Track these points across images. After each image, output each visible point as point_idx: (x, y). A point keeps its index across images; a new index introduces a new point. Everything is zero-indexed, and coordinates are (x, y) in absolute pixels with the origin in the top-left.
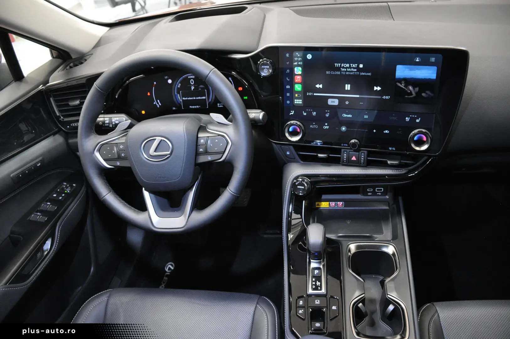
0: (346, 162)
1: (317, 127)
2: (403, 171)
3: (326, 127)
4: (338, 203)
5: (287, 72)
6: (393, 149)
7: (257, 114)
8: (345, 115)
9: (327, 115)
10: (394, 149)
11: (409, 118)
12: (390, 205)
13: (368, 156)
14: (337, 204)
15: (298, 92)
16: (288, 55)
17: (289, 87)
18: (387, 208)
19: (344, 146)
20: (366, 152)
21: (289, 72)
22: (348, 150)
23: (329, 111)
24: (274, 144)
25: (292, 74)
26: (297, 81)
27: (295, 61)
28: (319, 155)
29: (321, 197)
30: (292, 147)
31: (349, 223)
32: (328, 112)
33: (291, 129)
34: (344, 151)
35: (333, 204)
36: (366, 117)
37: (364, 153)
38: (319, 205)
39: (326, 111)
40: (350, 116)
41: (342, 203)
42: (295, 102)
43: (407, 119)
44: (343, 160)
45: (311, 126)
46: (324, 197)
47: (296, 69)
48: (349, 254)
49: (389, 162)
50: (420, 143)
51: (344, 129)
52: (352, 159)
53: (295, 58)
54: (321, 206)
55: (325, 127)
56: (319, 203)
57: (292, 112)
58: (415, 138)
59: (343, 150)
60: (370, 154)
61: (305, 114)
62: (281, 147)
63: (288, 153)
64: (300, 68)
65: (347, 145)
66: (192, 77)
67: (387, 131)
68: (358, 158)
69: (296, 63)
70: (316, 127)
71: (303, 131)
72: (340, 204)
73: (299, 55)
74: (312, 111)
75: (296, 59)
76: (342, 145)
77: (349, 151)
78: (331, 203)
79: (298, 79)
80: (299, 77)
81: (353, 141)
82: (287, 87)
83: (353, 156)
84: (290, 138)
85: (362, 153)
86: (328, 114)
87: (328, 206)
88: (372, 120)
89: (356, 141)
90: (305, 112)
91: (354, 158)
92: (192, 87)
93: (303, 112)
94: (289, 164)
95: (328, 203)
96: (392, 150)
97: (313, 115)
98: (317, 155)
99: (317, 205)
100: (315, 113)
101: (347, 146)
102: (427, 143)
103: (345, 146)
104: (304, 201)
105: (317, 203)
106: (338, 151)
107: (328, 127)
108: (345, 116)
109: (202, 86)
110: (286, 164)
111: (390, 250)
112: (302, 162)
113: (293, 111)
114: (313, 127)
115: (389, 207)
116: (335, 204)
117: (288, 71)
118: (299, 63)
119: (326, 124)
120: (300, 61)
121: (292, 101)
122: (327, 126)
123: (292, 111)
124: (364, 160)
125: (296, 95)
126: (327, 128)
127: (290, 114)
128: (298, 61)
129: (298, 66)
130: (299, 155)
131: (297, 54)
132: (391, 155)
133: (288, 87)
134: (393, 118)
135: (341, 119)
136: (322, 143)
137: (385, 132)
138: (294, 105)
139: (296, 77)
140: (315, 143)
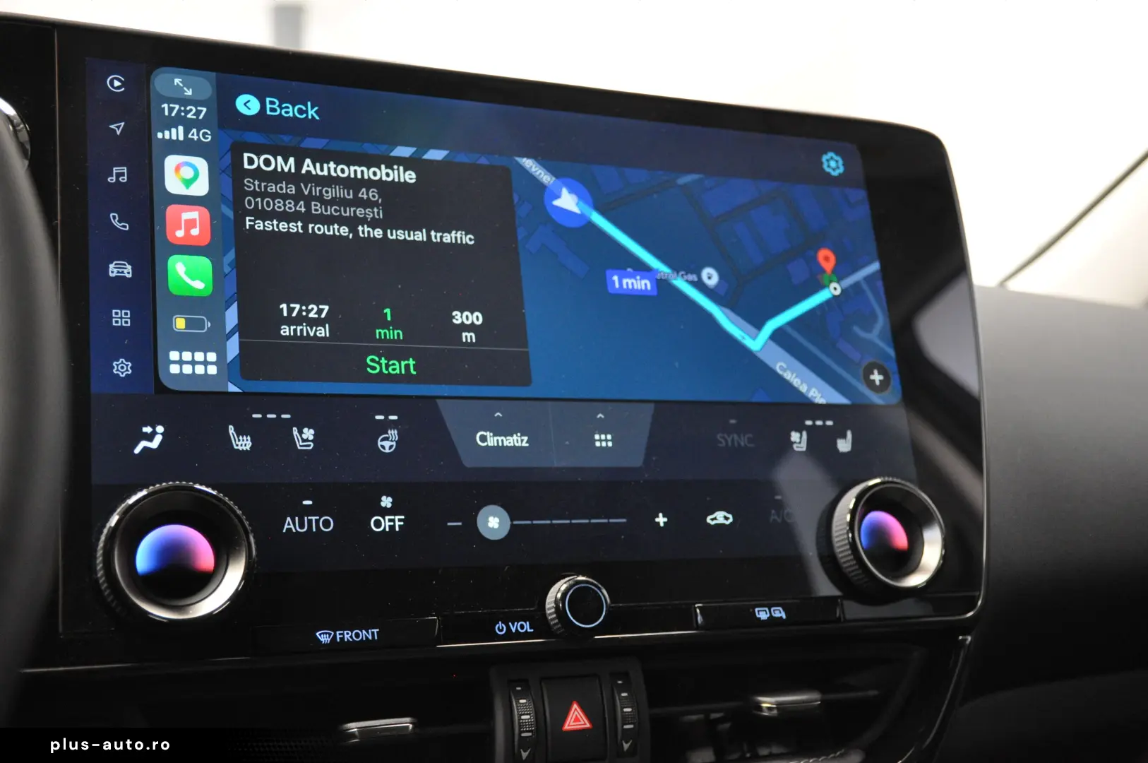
1: (326, 524)
3: (386, 523)
5: (112, 180)
6: (777, 615)
8: (488, 434)
9: (387, 444)
10: (781, 611)
11: (804, 434)
15: (189, 304)
16: (116, 84)
17: (128, 271)
19: (509, 635)
21: (124, 179)
23: (393, 417)
27: (171, 123)
32: (388, 424)
33: (144, 559)
34: (513, 678)
36: (603, 440)
39: (379, 418)
40: (516, 440)
42: (174, 369)
43: (799, 441)
45: (289, 524)
47: (172, 164)
51: (494, 522)
53: (165, 106)
55: (378, 524)
57: (150, 437)
61: (243, 444)
64: (199, 164)
65: (527, 626)
67: (720, 517)
68: (603, 714)
69: (177, 133)
70: (324, 524)
73: (189, 93)
74: (289, 425)
75: (171, 110)
76: (500, 628)
77: (543, 679)
79: (191, 224)
80: (192, 214)
82: (113, 270)
86: (393, 433)
88: (636, 458)
90: (239, 432)
93: (231, 430)
96: (771, 621)
97: (300, 445)
100: (309, 433)
103: (518, 635)
107: (398, 521)
108: (492, 441)
113: (160, 429)
114: (302, 526)
117: (119, 174)
118: (194, 135)
119: (386, 502)
120: (198, 124)
121: (149, 359)
122: (393, 511)
123: (148, 430)
125: (180, 323)
126: (392, 528)
127: (137, 450)
128: (183, 124)
129: (186, 148)
131: (177, 81)
133: (120, 269)
134: (733, 440)
135: (468, 462)
136: (373, 633)
137: (712, 519)
138: (161, 389)
139: (171, 210)
140: (324, 638)
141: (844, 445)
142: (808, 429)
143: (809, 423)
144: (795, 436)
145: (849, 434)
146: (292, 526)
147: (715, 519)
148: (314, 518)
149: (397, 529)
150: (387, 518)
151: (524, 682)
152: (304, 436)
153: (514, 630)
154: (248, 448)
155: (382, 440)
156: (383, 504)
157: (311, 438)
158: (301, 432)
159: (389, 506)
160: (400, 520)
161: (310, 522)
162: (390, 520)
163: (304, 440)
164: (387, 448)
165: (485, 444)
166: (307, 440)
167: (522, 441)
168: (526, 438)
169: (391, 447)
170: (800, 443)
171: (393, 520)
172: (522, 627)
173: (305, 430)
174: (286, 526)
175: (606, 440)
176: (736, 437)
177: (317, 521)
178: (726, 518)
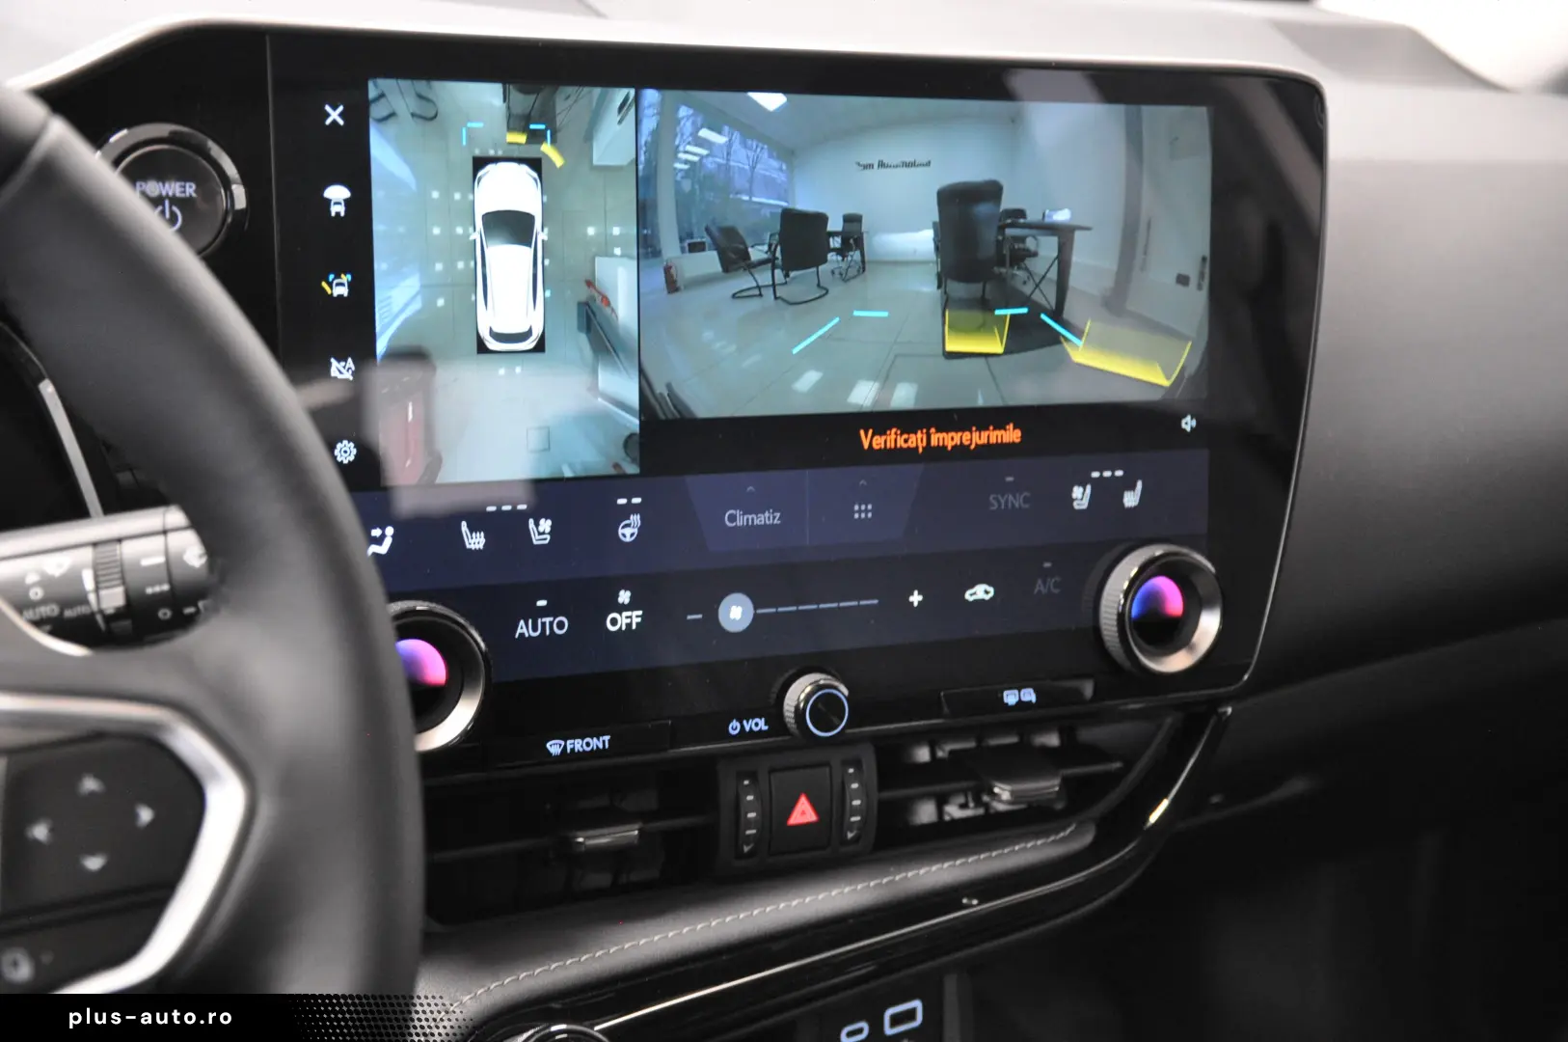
1: (561, 625)
3: (623, 621)
6: (1027, 698)
8: (738, 513)
9: (628, 532)
10: (1029, 695)
11: (1089, 488)
13: (887, 778)
19: (742, 735)
20: (870, 751)
22: (765, 764)
23: (637, 500)
32: (631, 509)
34: (741, 775)
36: (862, 511)
37: (860, 761)
39: (622, 501)
40: (766, 518)
43: (1081, 497)
44: (736, 842)
45: (523, 629)
50: (1169, 633)
51: (736, 613)
52: (795, 819)
55: (614, 622)
57: (379, 541)
58: (1135, 607)
59: (733, 769)
61: (476, 541)
65: (762, 724)
67: (981, 592)
68: (832, 809)
70: (558, 625)
74: (525, 516)
76: (734, 727)
77: (772, 771)
81: (805, 684)
83: (796, 801)
85: (851, 762)
86: (635, 519)
88: (895, 530)
89: (829, 680)
90: (472, 529)
91: (802, 813)
93: (464, 526)
96: (1021, 705)
97: (536, 540)
98: (572, 844)
100: (546, 525)
101: (762, 735)
103: (750, 735)
107: (635, 617)
113: (390, 531)
114: (535, 629)
119: (624, 597)
122: (630, 607)
123: (377, 532)
124: (864, 811)
126: (629, 625)
134: (1006, 502)
136: (604, 742)
137: (971, 595)
140: (554, 747)
141: (1131, 499)
142: (1095, 483)
143: (1095, 475)
144: (1077, 492)
145: (1139, 485)
146: (525, 630)
147: (975, 593)
148: (547, 620)
149: (634, 627)
150: (625, 614)
151: (753, 776)
152: (541, 529)
153: (747, 729)
154: (481, 546)
155: (623, 527)
156: (620, 600)
157: (548, 530)
158: (537, 524)
159: (627, 601)
160: (637, 616)
161: (544, 624)
162: (627, 617)
163: (540, 534)
164: (628, 535)
165: (734, 524)
166: (543, 533)
167: (774, 518)
168: (778, 515)
169: (632, 535)
170: (1082, 499)
171: (630, 617)
172: (757, 724)
173: (542, 521)
174: (519, 631)
175: (866, 511)
176: (1011, 497)
177: (551, 623)
178: (987, 592)
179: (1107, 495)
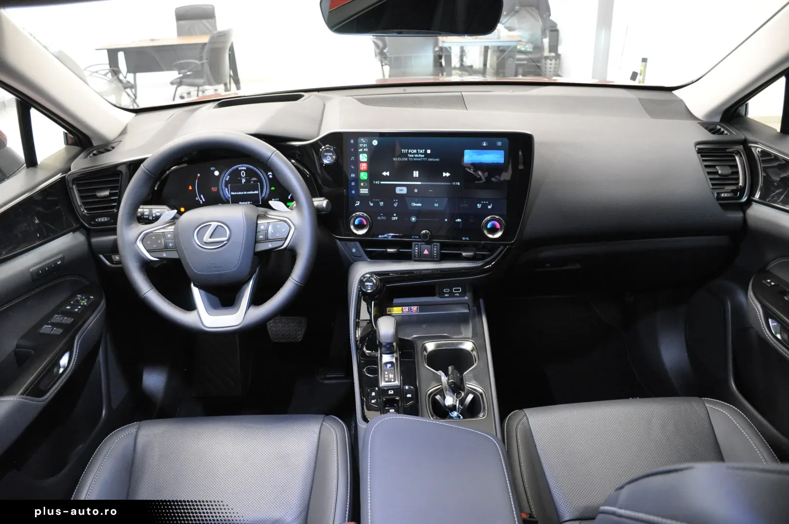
0: (418, 257)
2: (479, 264)
3: (394, 218)
4: (412, 307)
5: (352, 160)
7: (321, 202)
8: (414, 203)
9: (396, 205)
10: (467, 239)
11: (481, 204)
12: (470, 307)
13: (441, 249)
14: (411, 309)
15: (363, 181)
16: (352, 141)
17: (354, 176)
18: (467, 311)
19: (414, 238)
20: (438, 244)
22: (420, 243)
23: (397, 200)
24: (338, 241)
25: (357, 162)
26: (362, 168)
27: (361, 148)
28: (389, 250)
29: (393, 301)
30: (358, 243)
31: (424, 327)
32: (396, 202)
33: (356, 222)
34: (415, 245)
35: (406, 309)
36: (436, 205)
37: (437, 245)
38: (390, 311)
39: (394, 200)
40: (419, 205)
41: (416, 307)
42: (361, 192)
43: (479, 206)
44: (415, 255)
45: (379, 218)
46: (396, 301)
47: (361, 156)
48: (425, 353)
49: (464, 254)
50: (493, 230)
51: (413, 219)
52: (425, 253)
54: (393, 313)
56: (391, 309)
58: (489, 226)
59: (414, 243)
60: (443, 246)
61: (372, 204)
62: (346, 243)
63: (354, 250)
64: (365, 155)
65: (418, 237)
66: (243, 168)
67: (459, 220)
68: (431, 252)
69: (361, 150)
70: (384, 218)
71: (370, 223)
72: (415, 308)
73: (364, 142)
74: (379, 201)
75: (361, 145)
76: (413, 237)
77: (421, 245)
78: (404, 308)
79: (364, 167)
80: (364, 165)
81: (424, 232)
82: (352, 175)
83: (425, 250)
84: (355, 231)
85: (434, 245)
86: (397, 203)
87: (401, 312)
88: (442, 209)
89: (427, 231)
91: (426, 252)
92: (243, 180)
93: (370, 202)
94: (355, 263)
95: (401, 308)
96: (465, 240)
97: (381, 205)
98: (386, 251)
99: (389, 311)
100: (382, 203)
101: (417, 239)
102: (501, 230)
103: (416, 238)
104: (373, 302)
105: (388, 309)
106: (409, 245)
107: (397, 218)
108: (415, 205)
109: (254, 179)
110: (352, 263)
111: (468, 346)
112: (369, 260)
113: (359, 202)
114: (381, 218)
115: (469, 309)
116: (409, 309)
117: (353, 158)
118: (365, 150)
119: (395, 215)
120: (365, 148)
121: (358, 191)
122: (396, 216)
123: (357, 202)
124: (437, 254)
125: (362, 184)
127: (355, 205)
128: (363, 148)
129: (363, 152)
130: (366, 252)
131: (362, 140)
132: (465, 247)
135: (410, 208)
137: (457, 221)
138: (359, 196)
139: (361, 164)
141: (490, 207)
143: (482, 202)
144: (478, 205)
145: (491, 205)
165: (413, 205)
168: (421, 204)
176: (465, 205)
179: (484, 206)
